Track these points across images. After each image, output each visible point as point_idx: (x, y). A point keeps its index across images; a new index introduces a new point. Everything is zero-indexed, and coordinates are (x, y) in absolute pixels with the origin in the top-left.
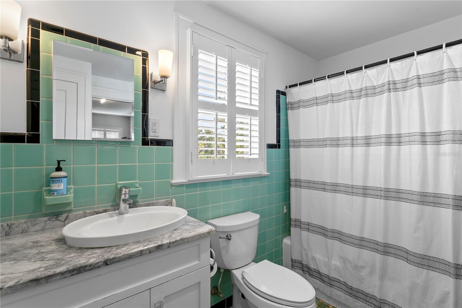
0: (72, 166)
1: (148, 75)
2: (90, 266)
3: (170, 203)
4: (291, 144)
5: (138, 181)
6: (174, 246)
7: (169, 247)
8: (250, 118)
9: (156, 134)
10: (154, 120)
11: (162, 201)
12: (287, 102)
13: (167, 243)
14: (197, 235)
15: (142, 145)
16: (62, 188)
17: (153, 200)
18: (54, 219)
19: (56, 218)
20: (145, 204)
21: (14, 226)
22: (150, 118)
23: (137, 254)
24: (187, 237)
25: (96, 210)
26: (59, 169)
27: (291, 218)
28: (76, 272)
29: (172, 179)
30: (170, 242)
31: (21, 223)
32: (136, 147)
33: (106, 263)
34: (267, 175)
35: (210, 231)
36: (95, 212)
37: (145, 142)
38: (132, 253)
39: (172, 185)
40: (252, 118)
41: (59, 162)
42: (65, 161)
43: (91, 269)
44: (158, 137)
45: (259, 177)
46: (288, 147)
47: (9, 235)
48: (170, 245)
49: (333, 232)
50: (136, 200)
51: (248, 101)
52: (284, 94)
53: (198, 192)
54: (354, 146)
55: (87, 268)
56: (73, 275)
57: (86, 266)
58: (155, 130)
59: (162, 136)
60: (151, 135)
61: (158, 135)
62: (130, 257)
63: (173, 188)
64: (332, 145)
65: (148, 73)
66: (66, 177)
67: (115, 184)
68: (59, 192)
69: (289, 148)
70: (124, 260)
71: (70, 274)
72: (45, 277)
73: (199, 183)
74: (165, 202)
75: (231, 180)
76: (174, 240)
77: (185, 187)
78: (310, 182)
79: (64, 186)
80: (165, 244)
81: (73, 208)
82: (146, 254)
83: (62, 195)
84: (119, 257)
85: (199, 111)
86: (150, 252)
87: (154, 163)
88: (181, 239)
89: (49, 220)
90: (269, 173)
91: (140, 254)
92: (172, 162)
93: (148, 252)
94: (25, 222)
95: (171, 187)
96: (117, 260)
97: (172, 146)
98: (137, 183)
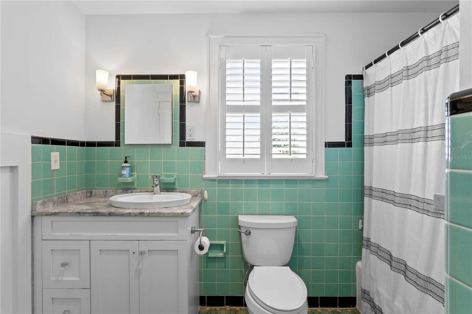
0: (136, 161)
1: (185, 93)
2: (102, 213)
3: (200, 193)
4: (366, 141)
5: (176, 173)
6: (152, 216)
7: (149, 216)
8: (289, 115)
9: (192, 138)
10: (190, 126)
11: (193, 191)
12: (364, 87)
13: (148, 213)
14: (171, 213)
15: (180, 147)
16: (126, 173)
17: (188, 189)
18: (125, 192)
19: (126, 191)
20: (180, 191)
21: (108, 192)
22: (187, 125)
23: (127, 214)
24: (163, 212)
25: (147, 190)
26: (126, 162)
27: (363, 236)
28: (95, 215)
29: (205, 174)
30: (149, 213)
31: (111, 191)
32: (175, 148)
33: (110, 214)
34: (325, 178)
35: (184, 212)
36: (147, 191)
37: (182, 144)
38: (124, 213)
39: (204, 179)
40: (291, 115)
41: (126, 157)
42: (130, 157)
43: (102, 216)
44: (194, 140)
45: (312, 180)
46: (363, 144)
47: (106, 197)
48: (149, 215)
49: (399, 262)
50: (175, 187)
51: (287, 97)
52: (360, 77)
53: (230, 187)
54: (429, 139)
55: (100, 214)
56: (94, 216)
57: (100, 213)
58: (190, 134)
59: (197, 139)
60: (188, 139)
61: (194, 139)
62: (123, 215)
63: (205, 181)
64: (404, 141)
65: (185, 91)
66: (130, 167)
67: (161, 174)
68: (124, 175)
69: (363, 146)
70: (119, 216)
71: (92, 215)
72: (82, 213)
73: (231, 180)
74: (196, 191)
75: (270, 180)
76: (153, 212)
77: (217, 182)
78: (384, 191)
79: (127, 172)
80: (146, 213)
81: (136, 187)
82: (133, 216)
83: (126, 177)
84: (117, 213)
85: (227, 115)
86: (135, 215)
87: (189, 160)
88: (158, 213)
89: (123, 192)
90: (327, 177)
91: (128, 215)
92: (205, 160)
93: (134, 215)
94: (112, 191)
95: (204, 181)
96: (115, 214)
97: (205, 147)
98: (175, 175)
